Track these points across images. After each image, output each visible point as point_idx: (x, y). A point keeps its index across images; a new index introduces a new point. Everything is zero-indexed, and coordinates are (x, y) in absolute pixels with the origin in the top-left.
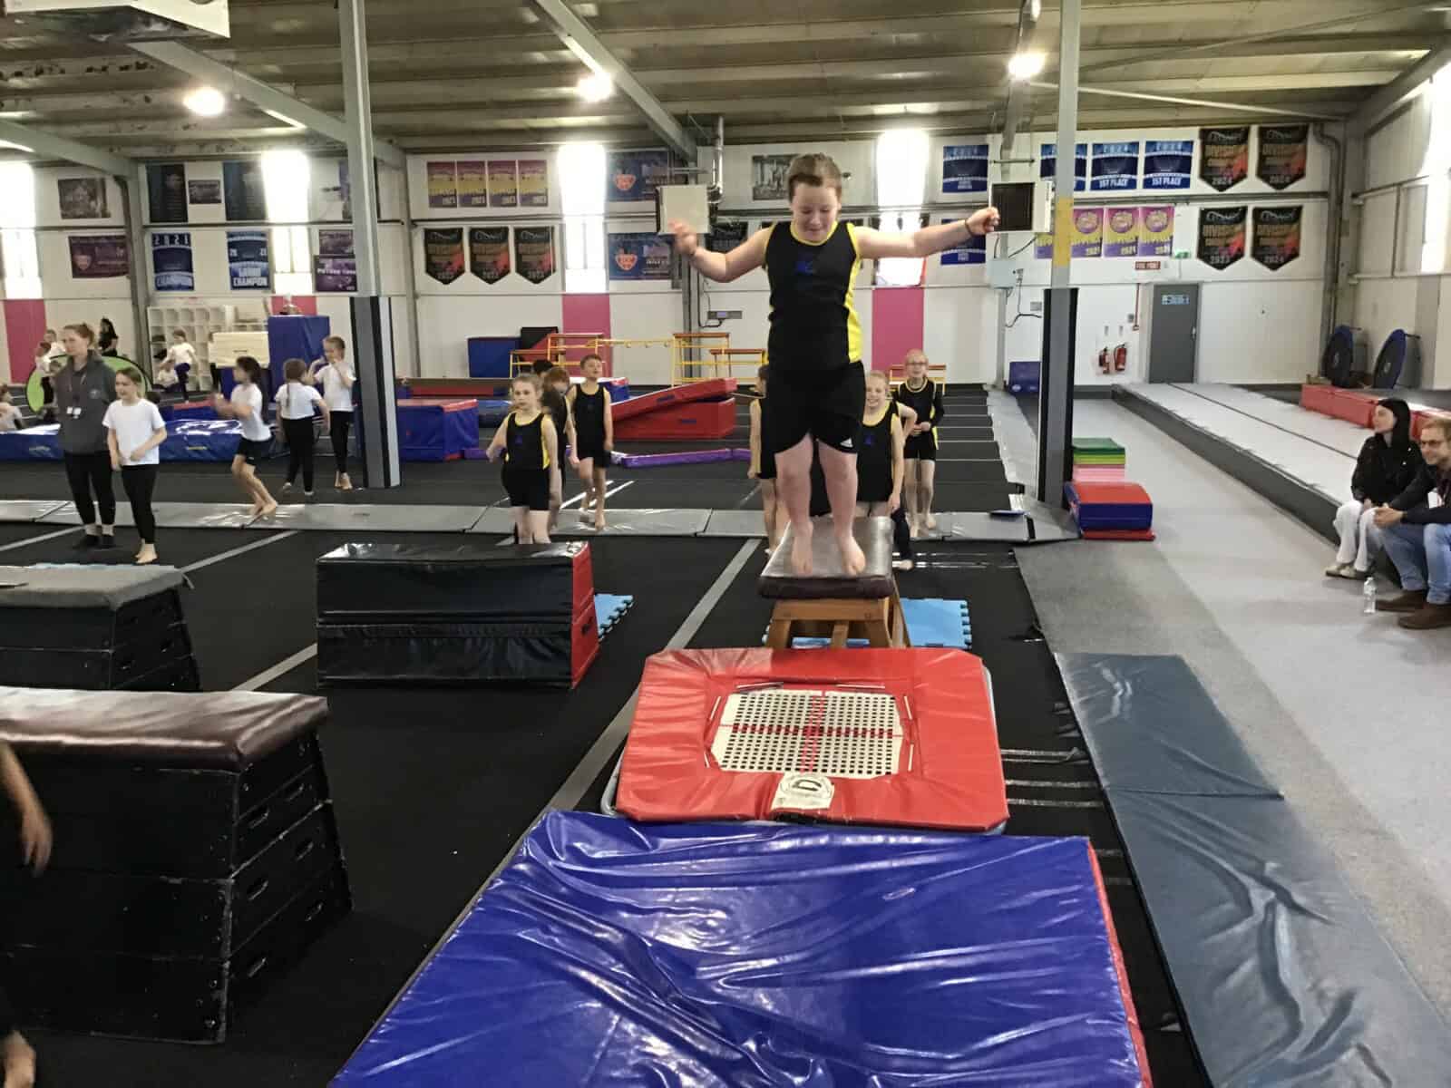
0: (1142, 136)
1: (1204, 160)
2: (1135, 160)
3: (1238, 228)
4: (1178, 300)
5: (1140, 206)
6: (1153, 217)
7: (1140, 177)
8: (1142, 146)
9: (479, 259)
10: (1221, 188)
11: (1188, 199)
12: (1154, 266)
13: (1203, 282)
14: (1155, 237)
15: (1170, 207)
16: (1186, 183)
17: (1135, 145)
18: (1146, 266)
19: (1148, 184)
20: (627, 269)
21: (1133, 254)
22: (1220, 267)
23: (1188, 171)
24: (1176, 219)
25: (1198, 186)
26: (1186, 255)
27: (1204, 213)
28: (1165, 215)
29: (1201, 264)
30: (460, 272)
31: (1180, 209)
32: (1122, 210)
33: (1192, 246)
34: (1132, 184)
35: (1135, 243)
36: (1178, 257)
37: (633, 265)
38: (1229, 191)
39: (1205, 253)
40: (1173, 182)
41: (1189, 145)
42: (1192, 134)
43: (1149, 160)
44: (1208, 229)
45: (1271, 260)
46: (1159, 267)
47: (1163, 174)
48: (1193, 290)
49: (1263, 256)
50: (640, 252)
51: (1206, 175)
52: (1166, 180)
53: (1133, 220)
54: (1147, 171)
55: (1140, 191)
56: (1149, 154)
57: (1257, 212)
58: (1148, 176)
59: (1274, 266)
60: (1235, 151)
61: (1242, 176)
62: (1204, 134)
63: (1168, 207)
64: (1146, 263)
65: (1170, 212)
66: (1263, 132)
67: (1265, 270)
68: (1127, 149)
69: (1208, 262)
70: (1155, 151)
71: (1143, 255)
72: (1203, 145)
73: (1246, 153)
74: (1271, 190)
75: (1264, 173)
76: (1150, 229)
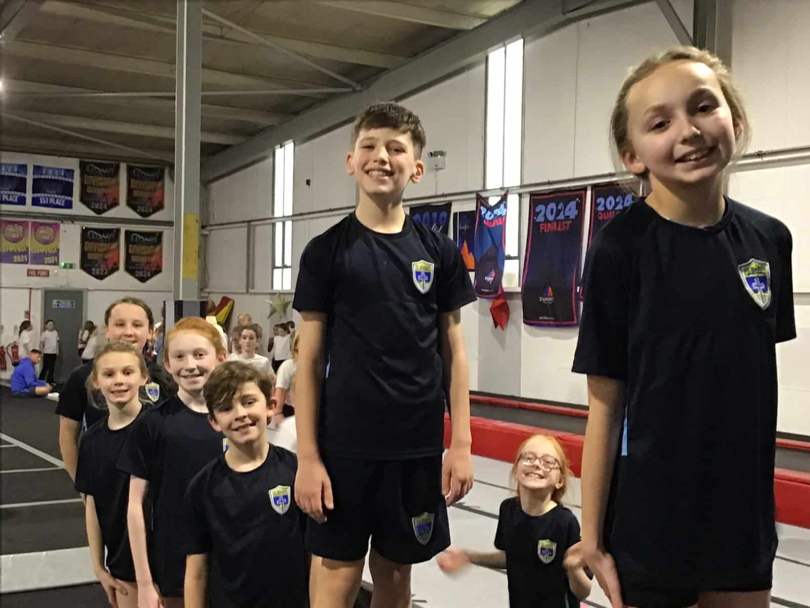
0: (30, 161)
1: (83, 187)
2: (23, 181)
3: (114, 246)
4: (66, 304)
5: (30, 220)
6: (42, 231)
7: (29, 196)
8: (30, 170)
10: (99, 212)
11: (73, 219)
12: (44, 273)
13: (88, 290)
14: (43, 249)
15: (57, 224)
16: (69, 205)
17: (23, 168)
18: (37, 273)
19: (36, 202)
21: (26, 263)
22: (101, 277)
23: (71, 195)
24: (61, 234)
25: (79, 208)
26: (71, 266)
27: (85, 233)
28: (51, 229)
29: (84, 274)
31: (63, 227)
32: (14, 223)
33: (76, 259)
34: (22, 201)
35: (26, 253)
36: (66, 266)
38: (104, 215)
39: (87, 265)
40: (58, 203)
41: (70, 172)
42: (73, 164)
43: (37, 182)
44: (89, 245)
45: (141, 274)
46: (48, 275)
47: (49, 195)
48: (77, 296)
49: (134, 270)
51: (86, 199)
52: (52, 201)
53: (24, 234)
54: (35, 191)
55: (29, 207)
56: (36, 177)
57: (128, 233)
58: (36, 195)
59: (143, 280)
60: (109, 181)
61: (115, 204)
62: (83, 166)
63: (54, 224)
64: (37, 271)
65: (56, 227)
66: (130, 169)
67: (136, 281)
68: (16, 169)
69: (90, 273)
70: (41, 174)
71: (32, 263)
72: (82, 174)
73: (117, 184)
74: (138, 217)
75: (132, 203)
76: (39, 241)
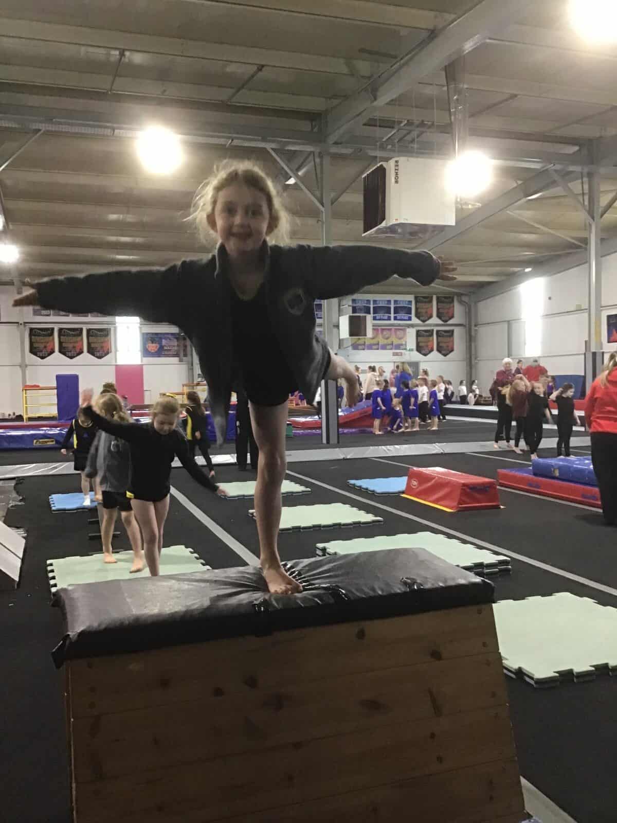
0: (393, 298)
1: (417, 309)
2: (390, 308)
3: (431, 338)
5: (393, 328)
6: (398, 333)
7: (392, 315)
8: (392, 302)
9: (64, 345)
10: (424, 321)
11: (412, 326)
13: (420, 362)
14: (399, 342)
16: (410, 319)
17: (389, 302)
19: (395, 318)
20: (153, 351)
21: (391, 349)
22: (425, 355)
23: (411, 314)
24: (408, 334)
25: (415, 320)
26: (412, 350)
27: (418, 332)
28: (403, 332)
29: (418, 353)
30: (52, 352)
31: (408, 330)
32: (386, 329)
33: (414, 347)
34: (389, 319)
35: (392, 344)
36: (410, 350)
37: (156, 350)
38: (426, 323)
39: (419, 349)
40: (405, 318)
41: (410, 302)
42: (411, 298)
43: (395, 308)
44: (420, 339)
45: (444, 352)
46: (401, 355)
47: (402, 314)
48: (415, 365)
49: (441, 350)
50: (160, 343)
51: (418, 316)
52: (402, 317)
54: (395, 313)
55: (392, 321)
56: (395, 306)
57: (438, 332)
58: (395, 315)
59: (445, 355)
60: (428, 305)
61: (431, 317)
62: (416, 298)
63: (403, 329)
64: (397, 353)
65: (404, 330)
66: (438, 298)
67: (442, 357)
68: (386, 302)
69: (420, 353)
70: (397, 304)
71: (395, 349)
72: (416, 302)
73: (432, 307)
74: (442, 323)
75: (439, 316)
76: (397, 338)
